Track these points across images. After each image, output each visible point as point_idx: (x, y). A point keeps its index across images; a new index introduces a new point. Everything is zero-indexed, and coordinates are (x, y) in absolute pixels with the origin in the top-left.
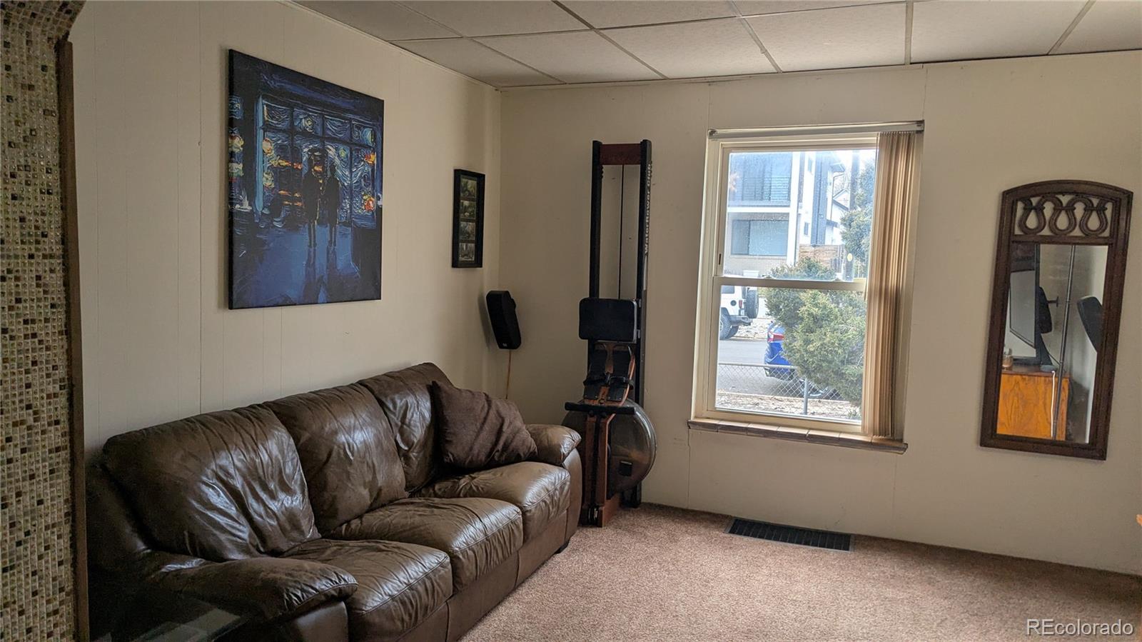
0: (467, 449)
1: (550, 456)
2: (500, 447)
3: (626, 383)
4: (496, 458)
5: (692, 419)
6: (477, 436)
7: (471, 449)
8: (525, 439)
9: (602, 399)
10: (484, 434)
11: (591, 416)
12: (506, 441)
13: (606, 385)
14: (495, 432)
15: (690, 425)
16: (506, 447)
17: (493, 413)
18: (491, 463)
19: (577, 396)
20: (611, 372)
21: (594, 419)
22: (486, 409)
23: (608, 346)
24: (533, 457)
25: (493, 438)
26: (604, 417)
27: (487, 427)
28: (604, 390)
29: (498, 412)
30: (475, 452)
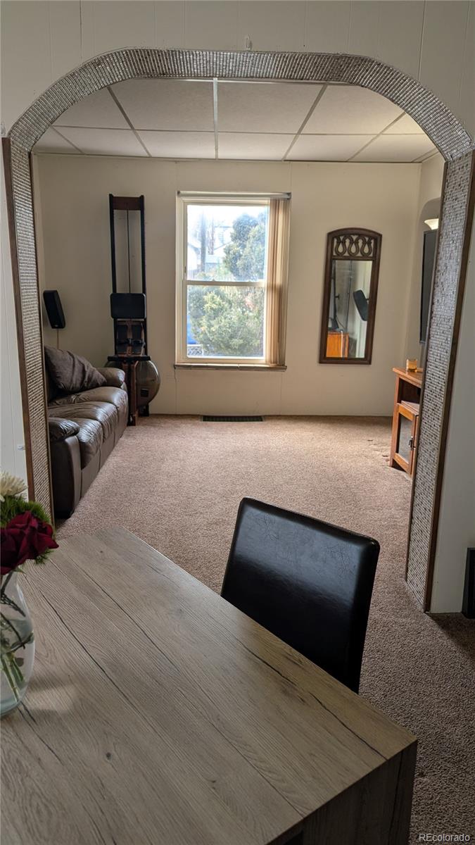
0: (70, 381)
1: (114, 383)
2: (86, 379)
3: (142, 344)
4: (86, 385)
5: (176, 364)
6: (73, 373)
7: (72, 381)
8: (98, 376)
9: (128, 353)
10: (76, 373)
11: (125, 363)
12: (88, 377)
13: (129, 345)
14: (81, 371)
15: (175, 367)
16: (90, 379)
17: (77, 362)
18: (83, 389)
19: (112, 354)
20: (131, 337)
21: (127, 365)
22: (72, 359)
23: (128, 322)
24: (104, 385)
25: (81, 375)
26: (132, 363)
27: (76, 369)
28: (129, 348)
29: (80, 362)
30: (74, 383)
